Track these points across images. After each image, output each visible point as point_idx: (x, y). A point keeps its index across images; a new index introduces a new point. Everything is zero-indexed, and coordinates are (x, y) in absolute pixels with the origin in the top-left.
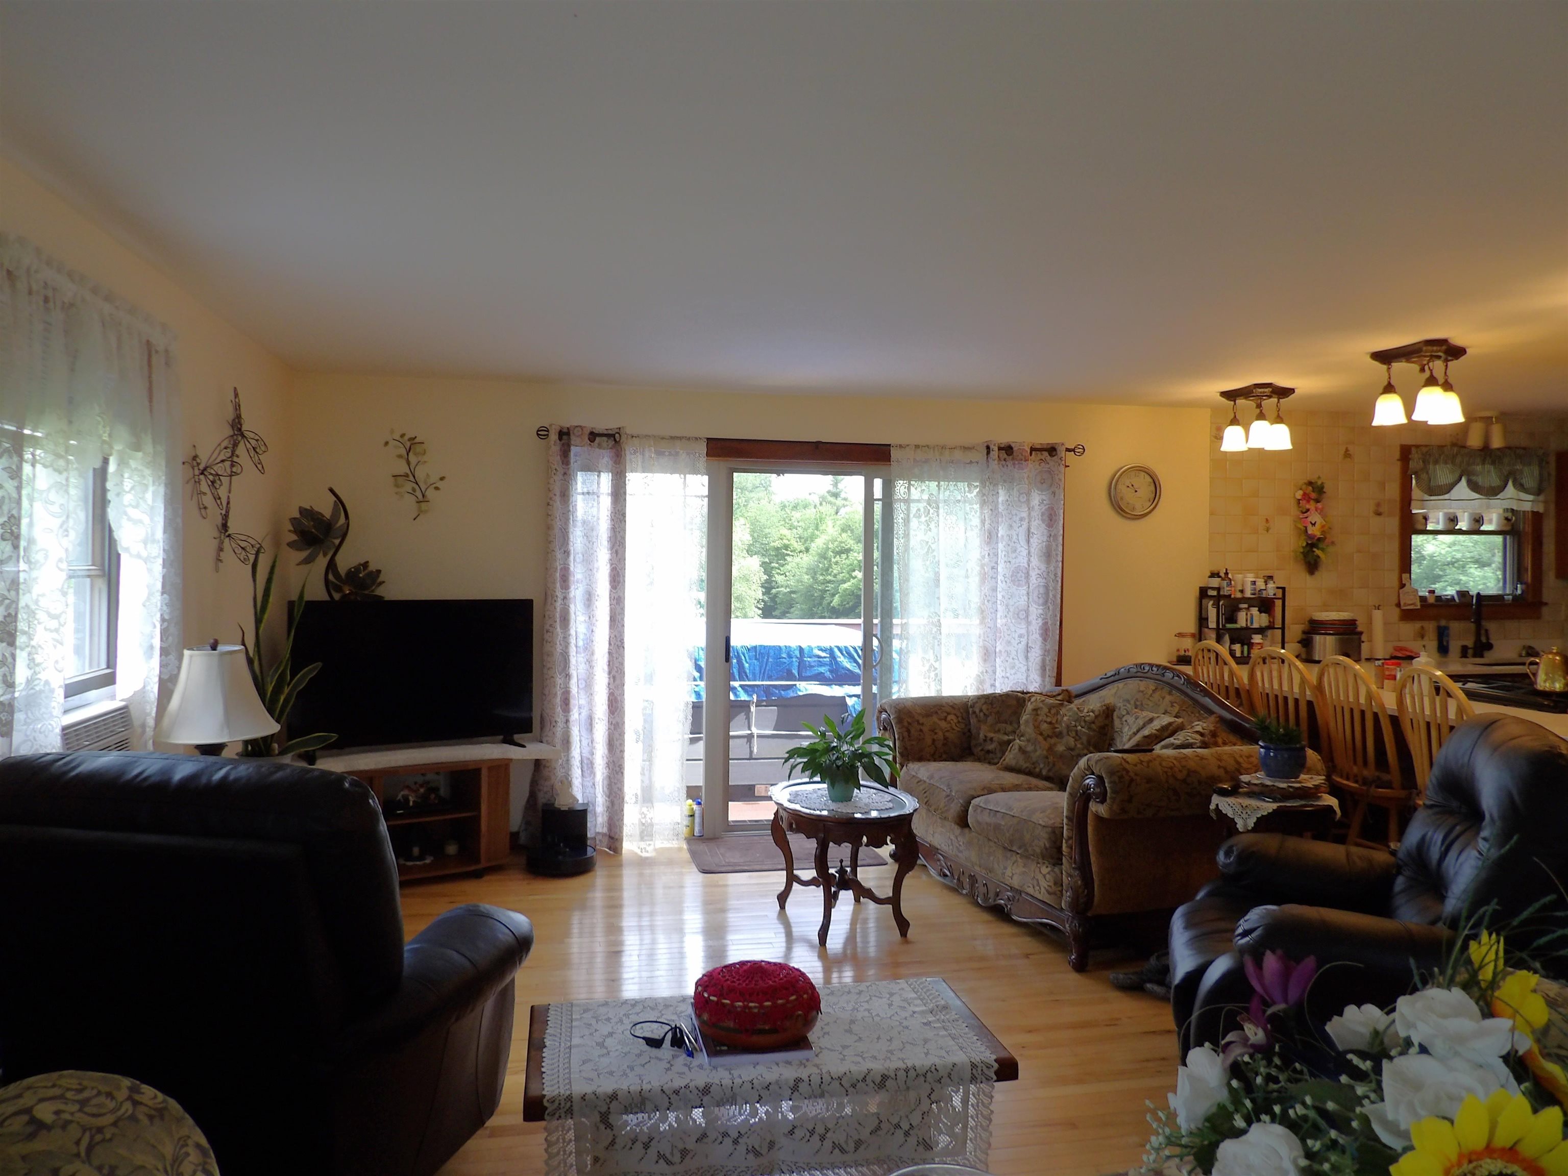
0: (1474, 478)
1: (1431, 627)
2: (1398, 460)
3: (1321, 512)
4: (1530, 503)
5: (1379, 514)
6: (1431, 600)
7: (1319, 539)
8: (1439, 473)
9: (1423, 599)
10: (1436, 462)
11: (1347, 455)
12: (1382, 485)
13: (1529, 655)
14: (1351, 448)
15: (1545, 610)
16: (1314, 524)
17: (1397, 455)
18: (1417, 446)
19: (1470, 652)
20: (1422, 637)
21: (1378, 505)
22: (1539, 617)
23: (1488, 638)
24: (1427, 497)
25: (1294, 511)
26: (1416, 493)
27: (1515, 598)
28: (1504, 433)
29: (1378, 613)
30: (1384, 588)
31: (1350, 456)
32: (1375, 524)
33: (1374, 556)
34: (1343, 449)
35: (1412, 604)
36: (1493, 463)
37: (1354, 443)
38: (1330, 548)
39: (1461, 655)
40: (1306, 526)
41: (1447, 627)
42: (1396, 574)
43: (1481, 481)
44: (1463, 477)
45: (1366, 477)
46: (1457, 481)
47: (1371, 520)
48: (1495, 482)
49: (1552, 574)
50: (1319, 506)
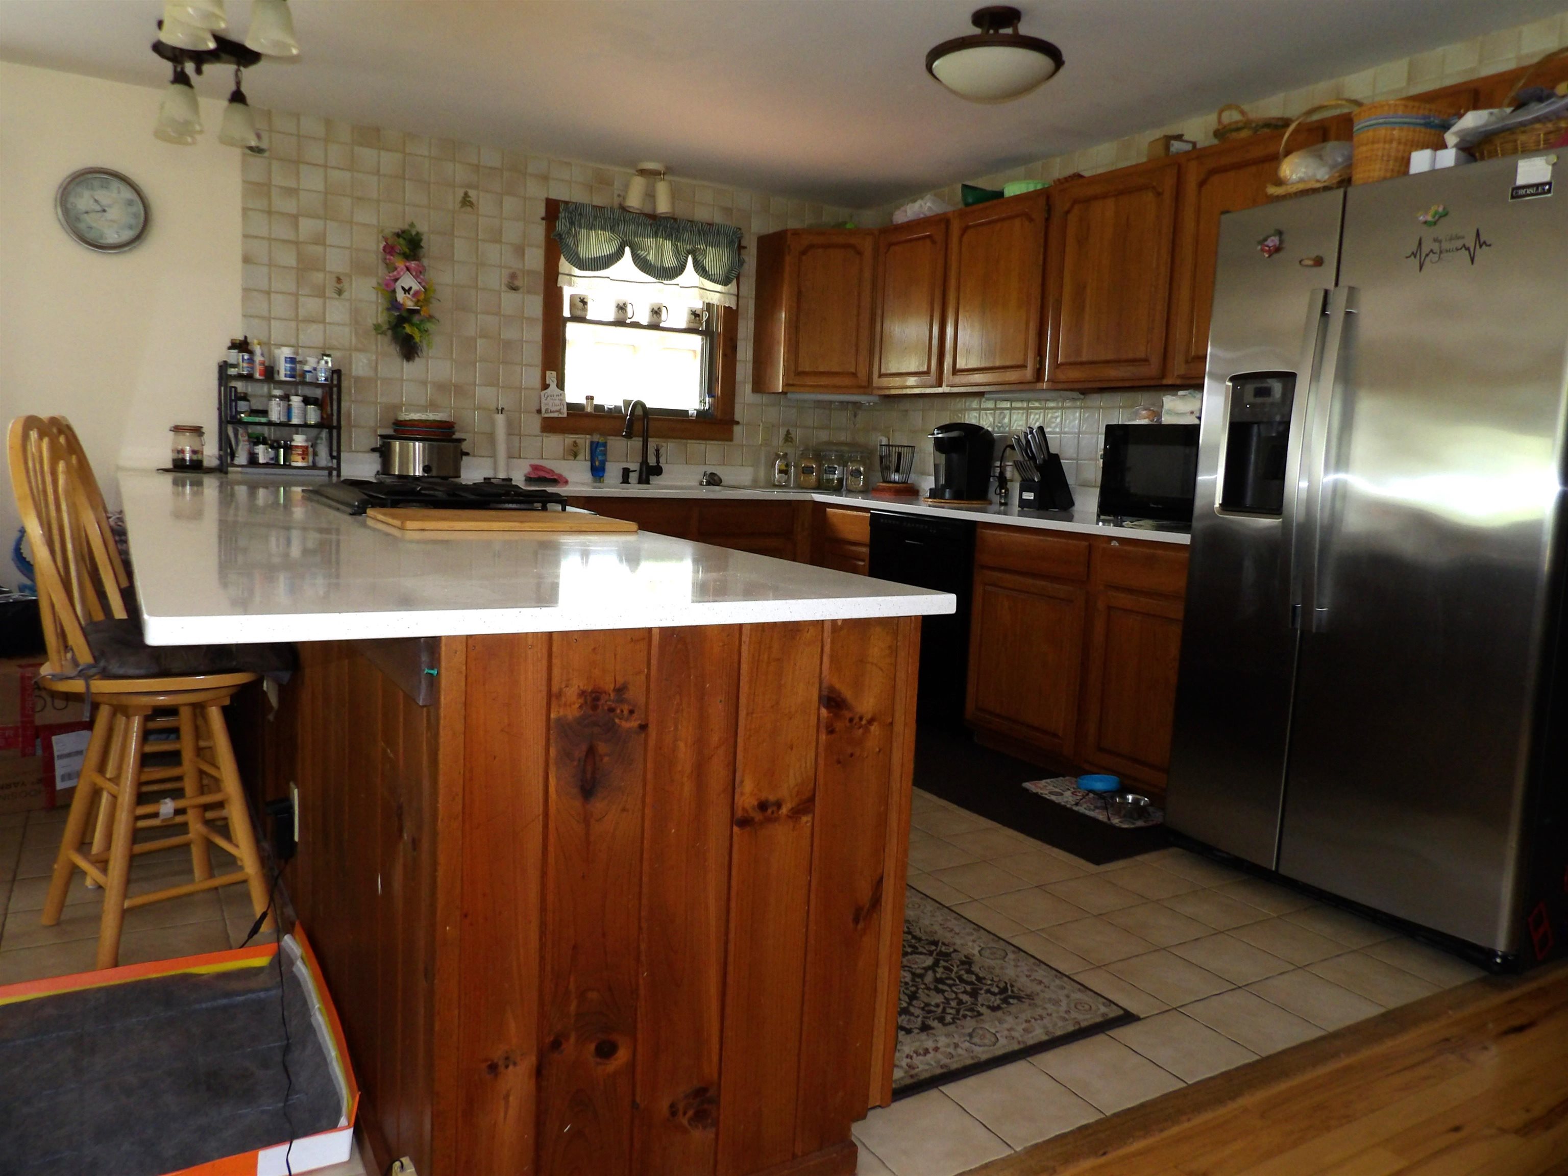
0: (642, 253)
2: (543, 219)
3: (418, 274)
4: (718, 294)
5: (514, 289)
6: (589, 409)
7: (412, 312)
8: (593, 240)
9: (570, 406)
10: (591, 227)
11: (466, 202)
12: (520, 251)
13: (709, 483)
14: (472, 193)
15: (737, 429)
16: (407, 291)
17: (541, 211)
18: (566, 203)
19: (634, 477)
20: (575, 455)
21: (513, 276)
22: (731, 439)
23: (658, 462)
24: (576, 271)
25: (381, 270)
26: (564, 265)
27: (699, 413)
28: (674, 195)
29: (500, 419)
30: (520, 388)
31: (471, 204)
32: (509, 301)
33: (508, 345)
34: (460, 193)
35: (557, 411)
36: (668, 237)
37: (476, 187)
38: (429, 326)
39: (621, 480)
40: (394, 291)
41: (605, 445)
42: (538, 372)
43: (651, 257)
44: (627, 250)
45: (496, 237)
46: (619, 255)
47: (503, 294)
48: (669, 261)
49: (749, 387)
50: (413, 264)
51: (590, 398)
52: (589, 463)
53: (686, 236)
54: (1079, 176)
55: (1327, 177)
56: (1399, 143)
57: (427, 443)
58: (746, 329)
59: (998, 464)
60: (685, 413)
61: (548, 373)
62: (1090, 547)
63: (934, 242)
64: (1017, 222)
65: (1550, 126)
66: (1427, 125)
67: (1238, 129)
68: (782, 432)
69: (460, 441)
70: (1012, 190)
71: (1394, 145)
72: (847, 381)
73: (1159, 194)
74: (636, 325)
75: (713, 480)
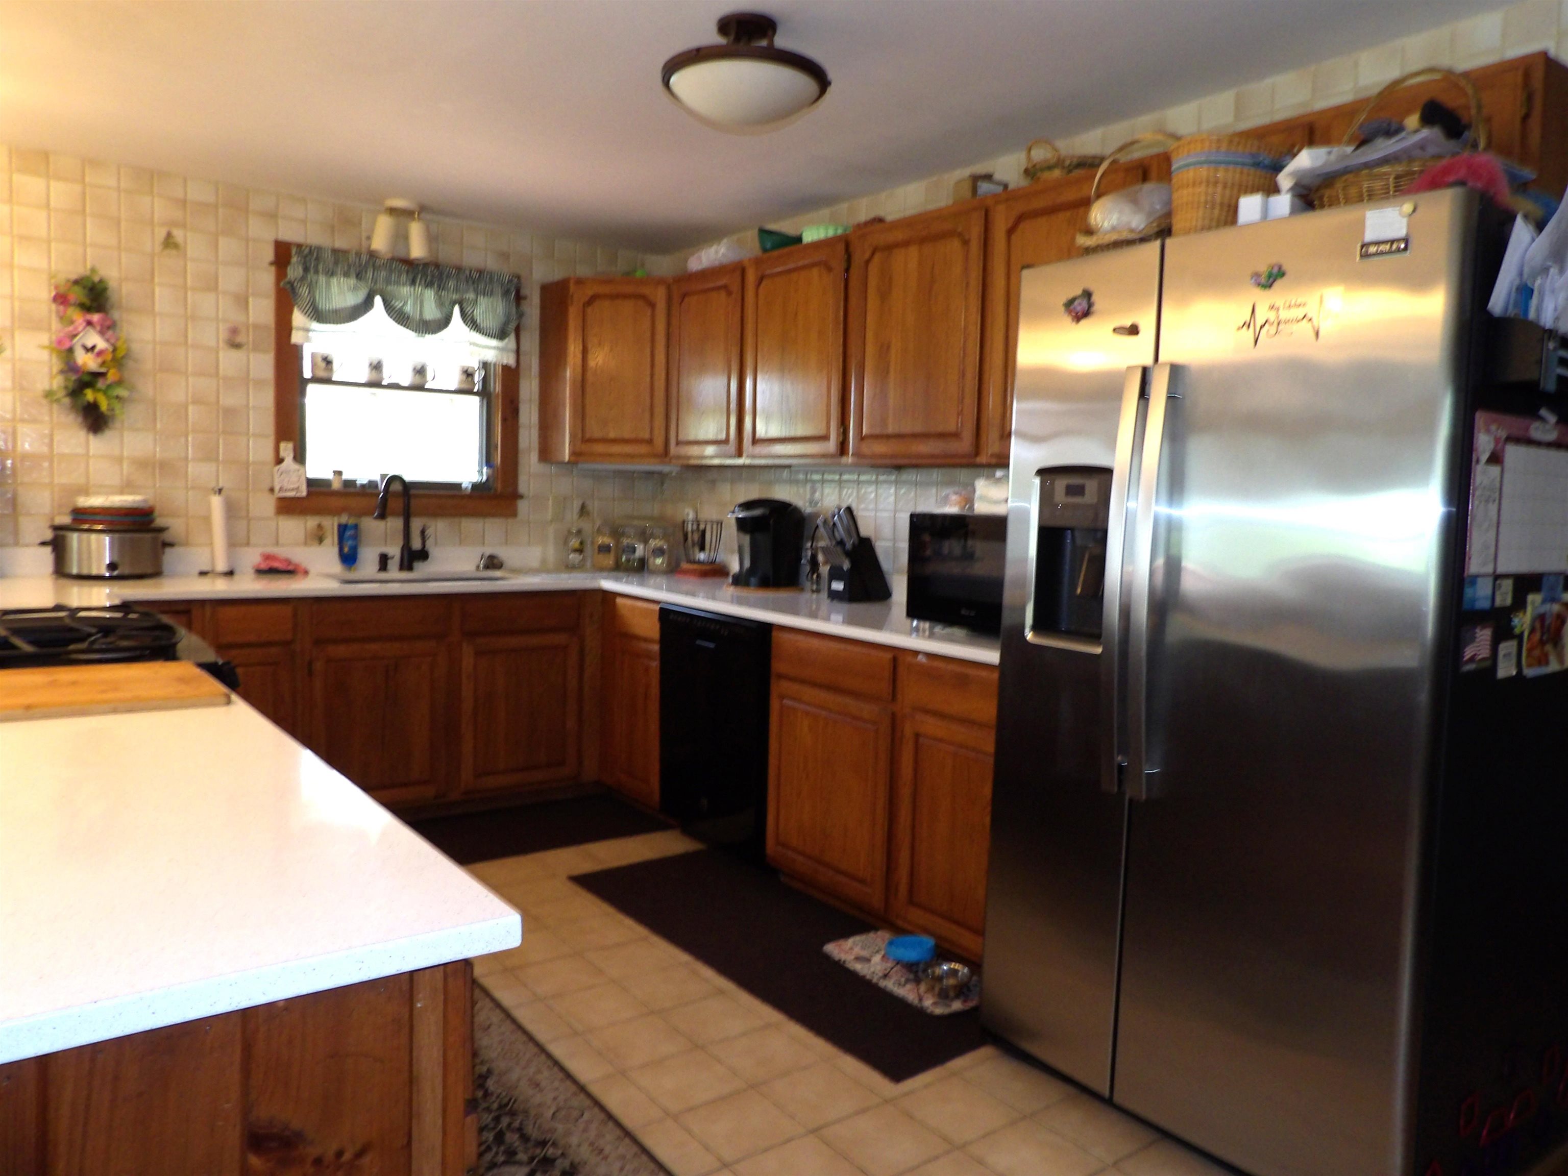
0: (398, 304)
1: (331, 524)
2: (271, 264)
3: (107, 328)
4: (493, 350)
5: (235, 345)
6: (336, 485)
7: (96, 375)
8: (335, 289)
9: (311, 483)
10: (331, 274)
11: (169, 242)
12: (242, 302)
13: (487, 567)
14: (178, 234)
15: (522, 504)
16: (89, 350)
17: (269, 255)
18: (299, 246)
19: (394, 564)
20: (321, 540)
21: (234, 331)
22: (514, 514)
23: (424, 545)
24: (317, 324)
25: (55, 324)
26: (298, 318)
27: (475, 486)
28: (432, 239)
29: (216, 502)
30: (247, 464)
31: (176, 246)
32: (230, 361)
33: (230, 413)
34: (161, 234)
35: (293, 490)
36: (429, 285)
37: (184, 226)
38: (122, 392)
39: (378, 567)
40: (71, 350)
41: (356, 527)
42: (270, 443)
43: (408, 308)
44: (378, 300)
45: (211, 285)
46: (367, 304)
47: (221, 354)
48: (431, 312)
49: (534, 457)
50: (96, 317)
51: (338, 473)
52: (336, 550)
53: (451, 284)
54: (880, 220)
55: (1142, 226)
56: (1225, 186)
57: (117, 536)
58: (529, 389)
59: (809, 544)
60: (457, 486)
61: (283, 445)
62: (895, 660)
63: (729, 293)
64: (815, 272)
65: (1400, 169)
66: (1257, 165)
67: (1050, 168)
68: (576, 505)
69: (161, 530)
70: (811, 235)
71: (1219, 189)
72: (643, 449)
73: (966, 243)
74: (395, 386)
75: (493, 563)
